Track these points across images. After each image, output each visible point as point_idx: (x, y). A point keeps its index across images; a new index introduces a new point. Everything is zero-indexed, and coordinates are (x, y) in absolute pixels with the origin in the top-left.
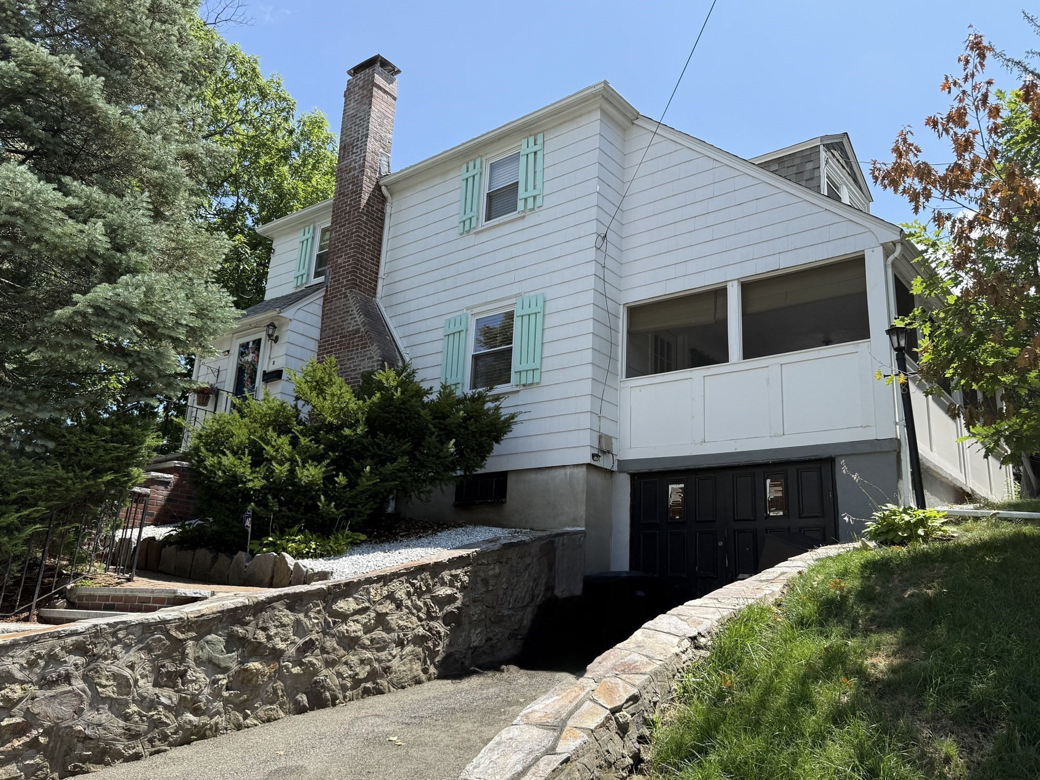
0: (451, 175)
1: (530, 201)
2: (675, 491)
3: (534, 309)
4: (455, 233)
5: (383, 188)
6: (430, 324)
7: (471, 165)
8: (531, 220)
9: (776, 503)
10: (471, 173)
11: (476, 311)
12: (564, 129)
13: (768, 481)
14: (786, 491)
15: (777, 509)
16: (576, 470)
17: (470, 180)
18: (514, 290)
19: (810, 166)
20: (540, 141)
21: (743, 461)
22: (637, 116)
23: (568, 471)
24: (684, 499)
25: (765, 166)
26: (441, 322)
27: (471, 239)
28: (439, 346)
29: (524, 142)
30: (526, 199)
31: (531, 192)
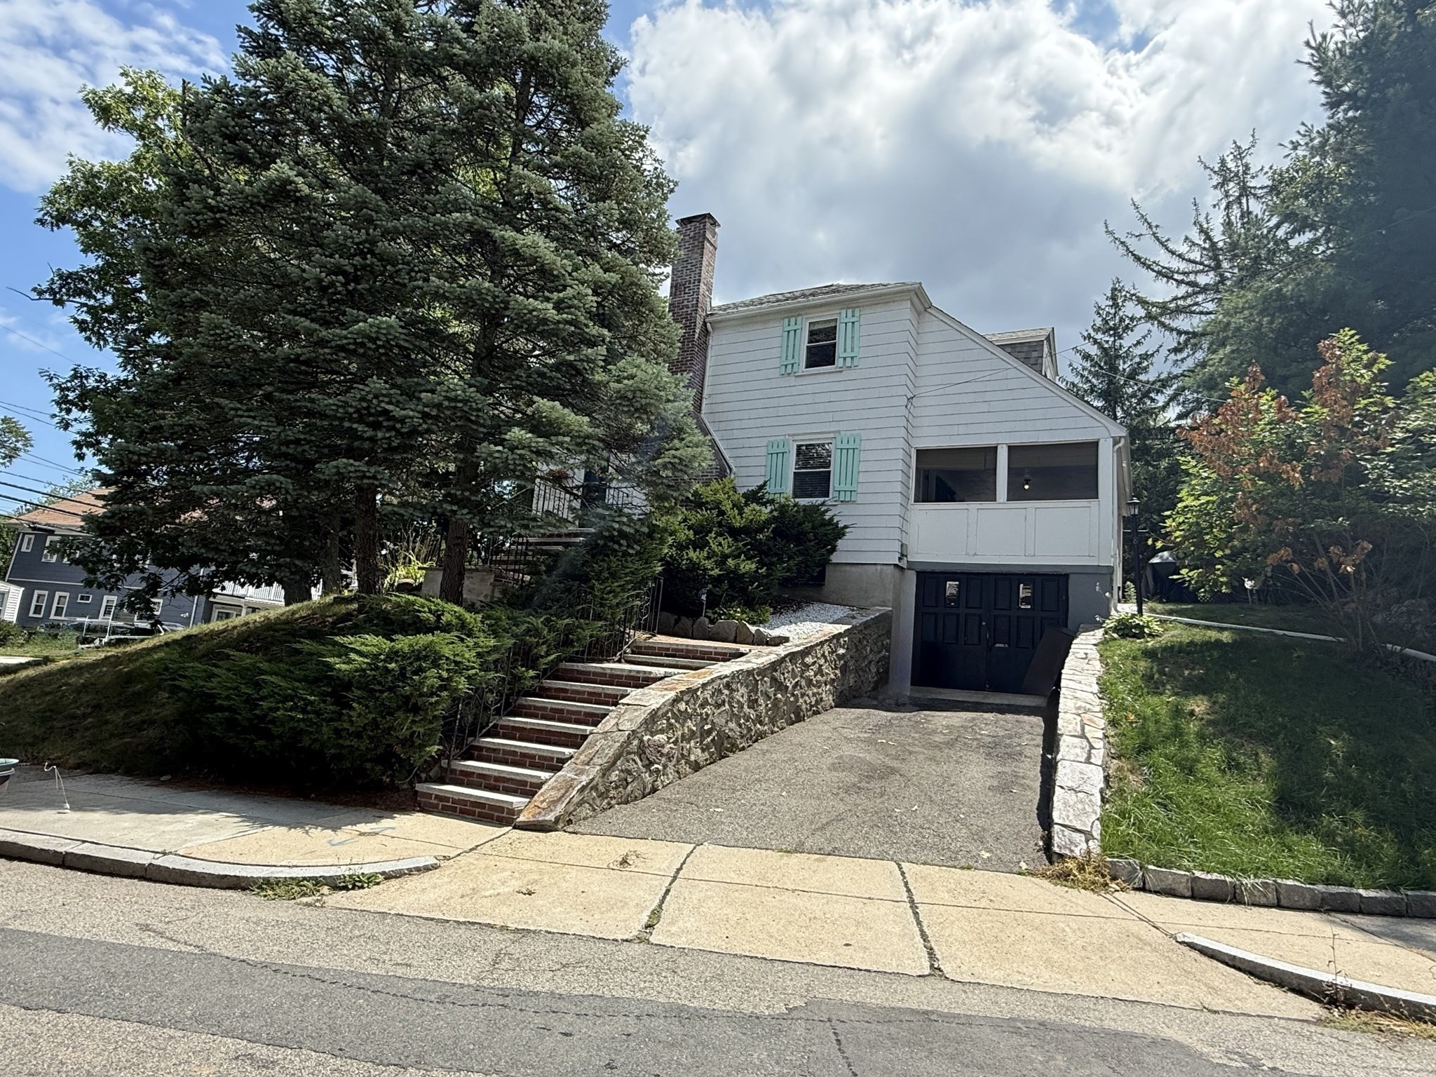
0: (771, 325)
1: (849, 360)
2: (951, 587)
3: (851, 445)
4: (776, 373)
5: (708, 325)
6: (753, 442)
7: (793, 320)
8: (846, 375)
9: (1026, 600)
10: (793, 327)
11: (796, 438)
12: (878, 309)
13: (1022, 585)
14: (1033, 593)
15: (1027, 604)
16: (885, 567)
17: (792, 333)
18: (834, 427)
19: (1035, 354)
20: (857, 314)
21: (1005, 570)
22: (931, 306)
23: (879, 567)
24: (959, 592)
25: (1002, 347)
26: (764, 442)
27: (792, 380)
28: (762, 461)
29: (844, 312)
30: (845, 359)
31: (849, 354)
